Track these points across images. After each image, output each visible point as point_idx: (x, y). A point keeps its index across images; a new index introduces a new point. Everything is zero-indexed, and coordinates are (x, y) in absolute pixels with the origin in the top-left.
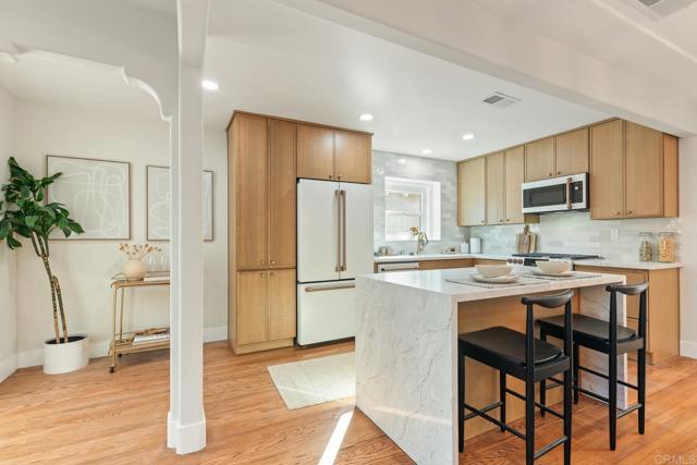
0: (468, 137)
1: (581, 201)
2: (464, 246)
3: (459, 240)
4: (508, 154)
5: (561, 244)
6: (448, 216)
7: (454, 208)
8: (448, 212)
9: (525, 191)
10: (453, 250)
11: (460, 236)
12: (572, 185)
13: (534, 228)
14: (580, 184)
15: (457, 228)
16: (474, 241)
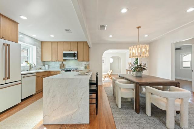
0: (52, 36)
1: (76, 57)
2: (43, 67)
3: (42, 65)
4: (59, 43)
5: (70, 66)
6: (39, 58)
7: (40, 56)
8: (39, 56)
9: (64, 53)
10: (41, 69)
11: (42, 64)
12: (75, 53)
13: (64, 63)
14: (76, 53)
15: (41, 62)
16: (46, 66)
